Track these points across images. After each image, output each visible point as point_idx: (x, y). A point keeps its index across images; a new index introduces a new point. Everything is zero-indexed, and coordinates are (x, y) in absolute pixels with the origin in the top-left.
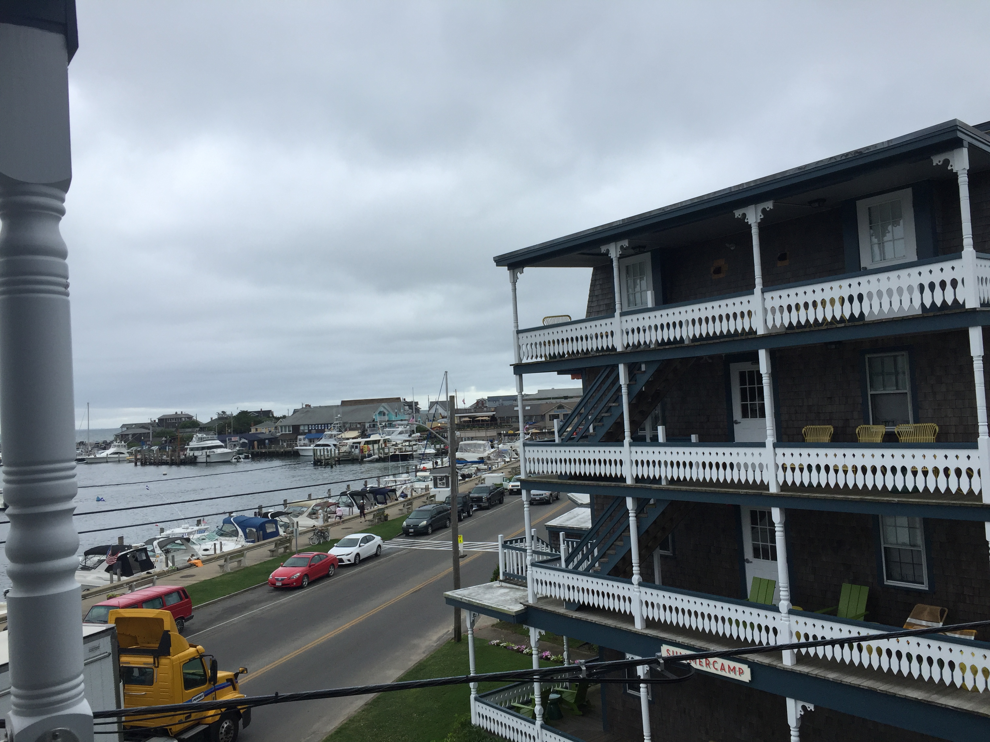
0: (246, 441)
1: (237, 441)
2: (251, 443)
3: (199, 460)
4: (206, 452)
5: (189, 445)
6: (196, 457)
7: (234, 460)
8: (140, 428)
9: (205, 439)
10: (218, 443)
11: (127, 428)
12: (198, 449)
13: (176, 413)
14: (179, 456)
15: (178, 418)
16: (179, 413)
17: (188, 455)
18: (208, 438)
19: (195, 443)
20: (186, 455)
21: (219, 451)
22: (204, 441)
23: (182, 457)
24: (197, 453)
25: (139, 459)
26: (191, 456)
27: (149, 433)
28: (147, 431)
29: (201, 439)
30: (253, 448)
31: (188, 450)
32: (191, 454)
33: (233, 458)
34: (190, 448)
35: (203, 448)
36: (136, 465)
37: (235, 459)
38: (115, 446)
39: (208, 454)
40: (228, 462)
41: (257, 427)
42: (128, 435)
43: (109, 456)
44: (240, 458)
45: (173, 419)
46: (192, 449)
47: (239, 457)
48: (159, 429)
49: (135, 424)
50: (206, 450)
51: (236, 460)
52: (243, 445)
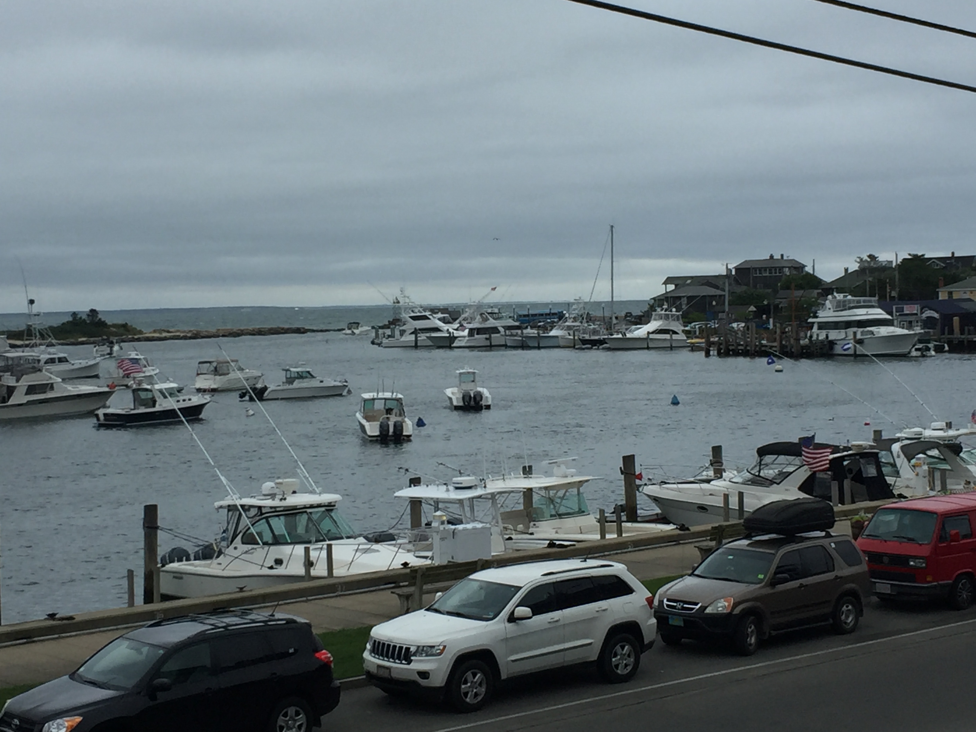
0: (936, 315)
1: (916, 314)
2: (947, 319)
3: (838, 350)
4: (855, 333)
5: (817, 317)
6: (832, 343)
7: (914, 353)
8: (703, 285)
9: (852, 305)
10: (878, 313)
11: (676, 286)
12: (836, 325)
13: (772, 257)
14: (797, 340)
15: (775, 268)
16: (777, 256)
17: (814, 338)
18: (859, 302)
19: (831, 313)
20: (811, 337)
21: (884, 331)
22: (851, 308)
23: (804, 342)
24: (834, 335)
25: (713, 343)
26: (822, 342)
27: (724, 295)
28: (719, 292)
29: (842, 306)
30: (951, 332)
31: (816, 327)
32: (822, 337)
33: (913, 349)
34: (819, 323)
35: (848, 325)
36: (708, 355)
37: (917, 350)
38: (661, 317)
39: (859, 336)
40: (904, 357)
41: (949, 288)
42: (679, 298)
43: (651, 336)
44: (928, 349)
45: (765, 269)
46: (823, 326)
47: (927, 347)
48: (740, 289)
49: (692, 278)
50: (855, 329)
51: (919, 353)
52: (929, 323)
